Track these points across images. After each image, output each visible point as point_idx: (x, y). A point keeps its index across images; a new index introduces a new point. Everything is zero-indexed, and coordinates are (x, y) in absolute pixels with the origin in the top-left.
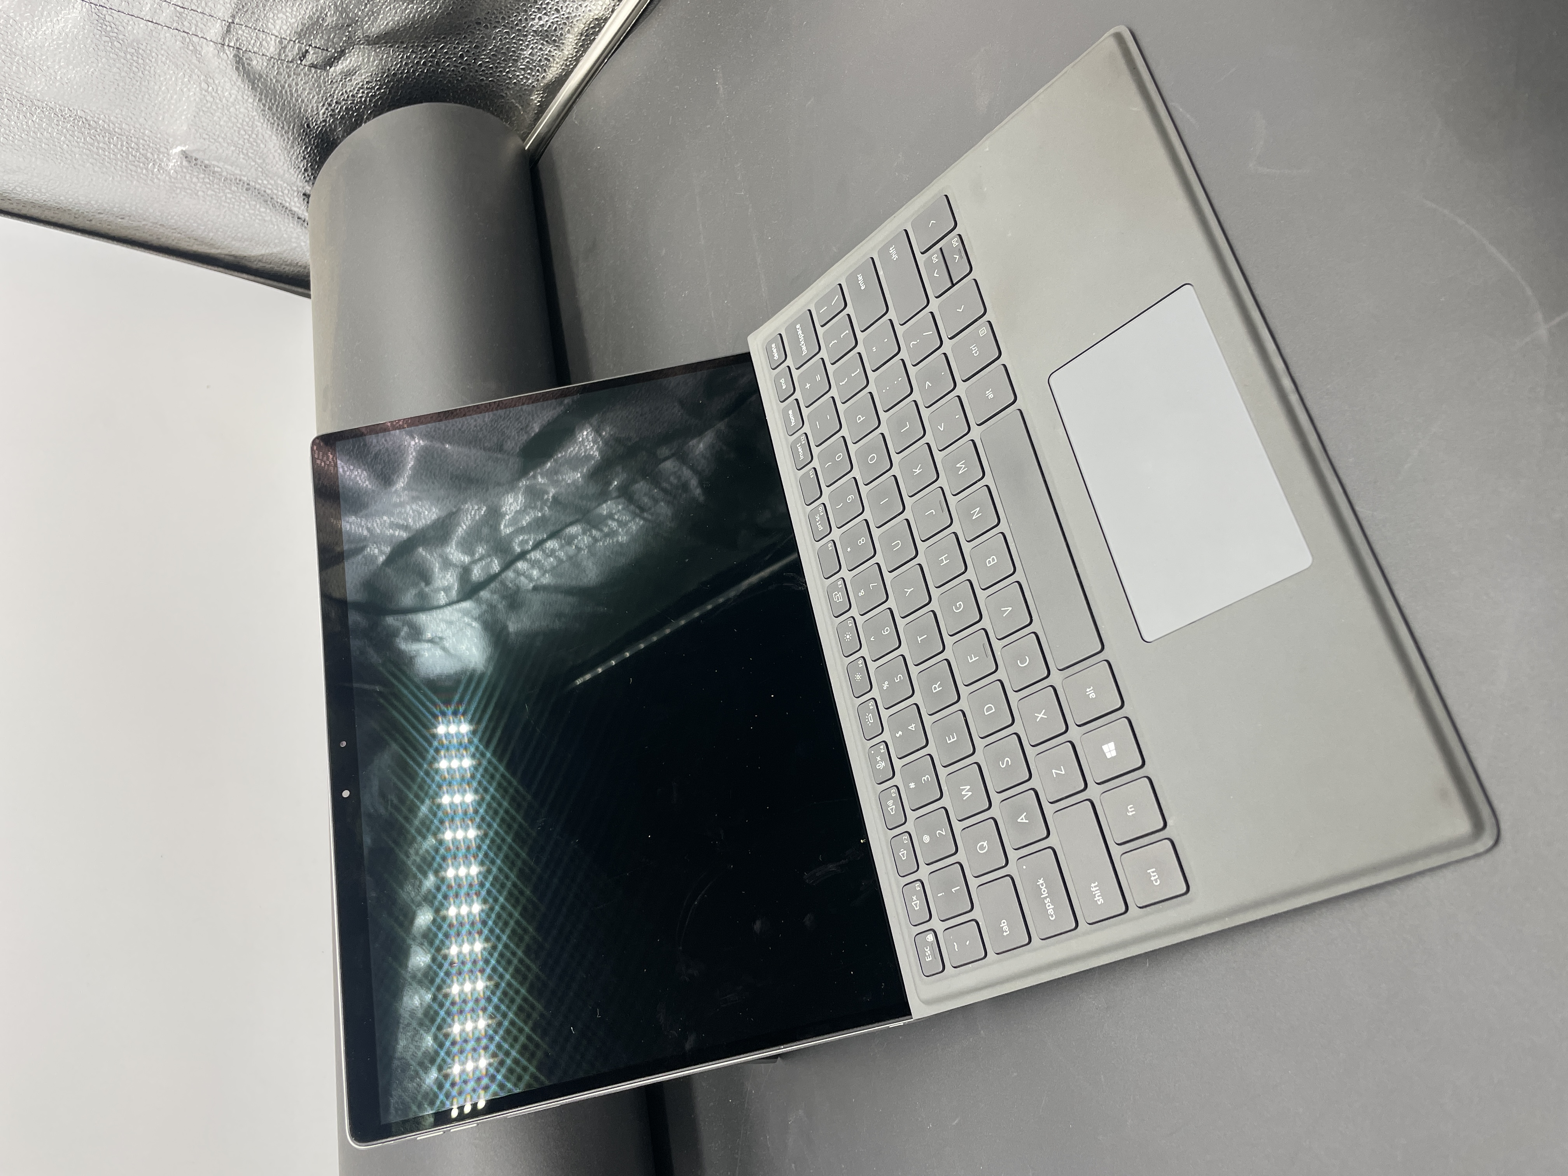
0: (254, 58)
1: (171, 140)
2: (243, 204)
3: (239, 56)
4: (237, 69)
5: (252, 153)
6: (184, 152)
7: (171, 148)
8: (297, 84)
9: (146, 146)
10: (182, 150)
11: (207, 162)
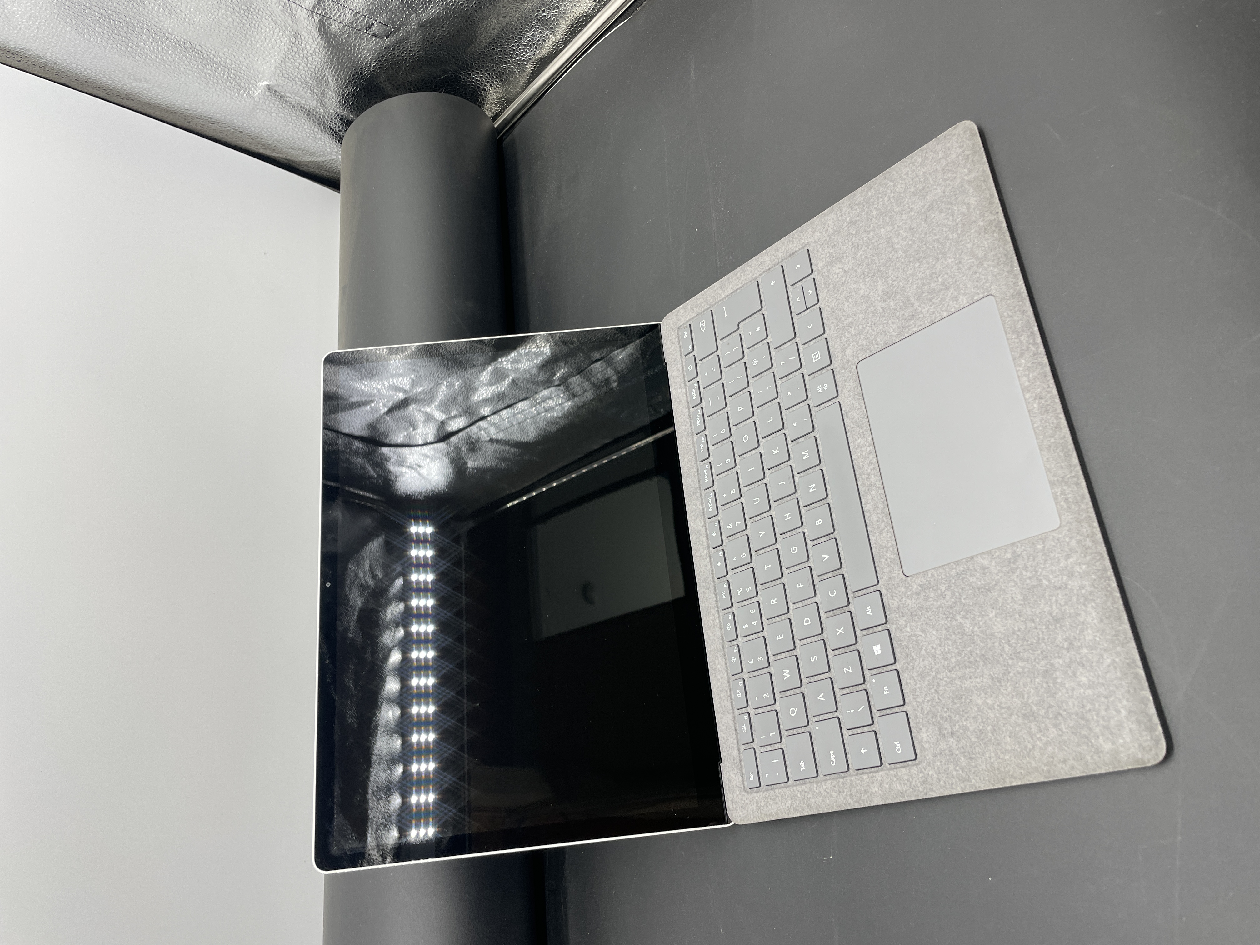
0: (333, 23)
1: (260, 76)
2: (303, 125)
3: (323, 22)
4: (320, 30)
5: (317, 90)
6: (268, 85)
7: (259, 81)
8: (360, 45)
9: (241, 78)
10: (267, 85)
11: (282, 94)
